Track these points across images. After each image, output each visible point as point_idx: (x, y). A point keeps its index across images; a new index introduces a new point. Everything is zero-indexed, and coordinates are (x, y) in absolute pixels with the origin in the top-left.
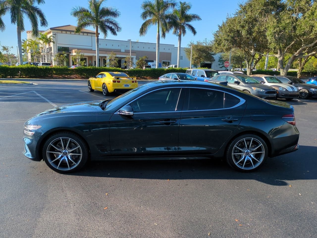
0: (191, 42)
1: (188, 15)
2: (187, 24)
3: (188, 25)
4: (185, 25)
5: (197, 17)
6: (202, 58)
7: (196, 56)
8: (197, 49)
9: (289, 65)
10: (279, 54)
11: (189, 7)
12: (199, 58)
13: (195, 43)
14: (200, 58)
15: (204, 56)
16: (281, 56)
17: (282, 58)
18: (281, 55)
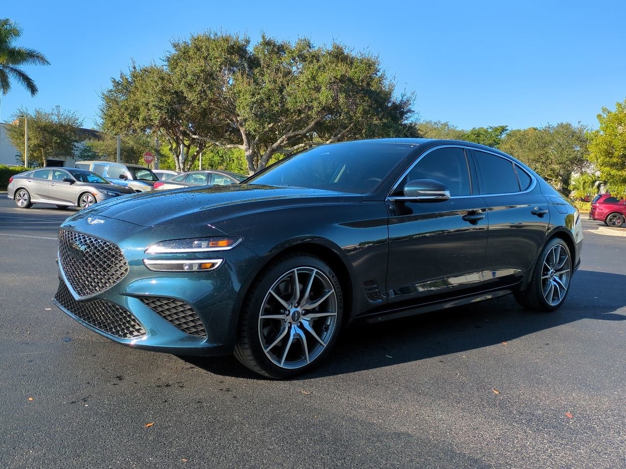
0: (20, 110)
1: (17, 48)
2: (12, 69)
3: (15, 70)
4: (7, 71)
5: (38, 57)
6: (51, 146)
7: (35, 142)
8: (38, 127)
9: (264, 164)
10: (246, 145)
11: (16, 33)
12: (42, 147)
13: (32, 113)
14: (46, 146)
15: (56, 143)
16: (249, 149)
17: (251, 151)
18: (249, 146)
